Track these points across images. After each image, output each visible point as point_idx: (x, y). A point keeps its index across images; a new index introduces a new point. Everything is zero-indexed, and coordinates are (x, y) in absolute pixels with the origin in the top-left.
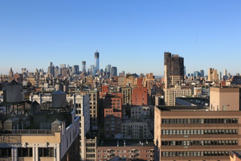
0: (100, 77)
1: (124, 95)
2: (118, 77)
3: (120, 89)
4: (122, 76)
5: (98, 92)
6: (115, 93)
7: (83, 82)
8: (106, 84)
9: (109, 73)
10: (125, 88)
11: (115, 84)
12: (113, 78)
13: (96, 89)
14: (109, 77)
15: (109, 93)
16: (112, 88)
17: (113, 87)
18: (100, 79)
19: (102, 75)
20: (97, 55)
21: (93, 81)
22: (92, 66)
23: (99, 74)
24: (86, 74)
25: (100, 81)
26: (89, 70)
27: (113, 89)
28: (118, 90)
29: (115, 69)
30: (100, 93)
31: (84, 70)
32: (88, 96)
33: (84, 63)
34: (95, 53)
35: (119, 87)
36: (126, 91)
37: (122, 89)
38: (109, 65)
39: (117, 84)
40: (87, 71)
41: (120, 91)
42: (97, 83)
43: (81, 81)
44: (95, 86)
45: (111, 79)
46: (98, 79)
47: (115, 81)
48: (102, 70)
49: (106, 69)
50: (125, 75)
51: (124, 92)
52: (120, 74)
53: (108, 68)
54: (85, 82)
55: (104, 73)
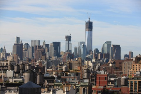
0: (94, 60)
1: (132, 90)
2: (123, 61)
3: (126, 80)
4: (128, 60)
5: (90, 86)
6: (117, 86)
7: (66, 68)
8: (102, 72)
9: (107, 55)
10: (133, 79)
11: (118, 73)
12: (114, 63)
13: (87, 81)
14: (107, 61)
15: (107, 87)
16: (112, 79)
17: (114, 77)
18: (94, 64)
19: (96, 58)
20: (90, 26)
21: (83, 68)
22: (81, 43)
23: (92, 56)
24: (71, 56)
25: (94, 67)
26: (76, 49)
27: (115, 80)
28: (122, 83)
29: (117, 48)
30: (94, 87)
31: (69, 51)
32: (75, 91)
33: (69, 38)
34: (87, 23)
35: (124, 77)
36: (136, 83)
37: (129, 81)
38: (107, 42)
39: (121, 73)
40: (72, 53)
41: (126, 84)
42: (88, 71)
43: (64, 68)
44: (86, 74)
45: (111, 65)
46: (91, 64)
47: (117, 68)
48: (97, 50)
49: (103, 50)
50: (134, 59)
51: (132, 86)
52: (126, 56)
53: (106, 46)
54: (71, 68)
55: (99, 54)
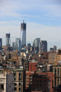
0: (27, 52)
1: (55, 75)
2: (49, 53)
3: (51, 67)
4: (53, 52)
5: (24, 71)
6: (45, 72)
7: (6, 58)
8: (33, 61)
9: (37, 48)
10: (57, 66)
11: (45, 62)
12: (42, 54)
13: (22, 67)
14: (37, 52)
15: (37, 72)
16: (41, 66)
17: (42, 65)
19: (29, 50)
20: (24, 26)
21: (19, 58)
22: (17, 39)
23: (26, 49)
24: (10, 49)
25: (27, 57)
26: (13, 44)
27: (43, 67)
28: (48, 69)
29: (45, 43)
30: (27, 72)
31: (8, 45)
32: (13, 75)
33: (8, 36)
34: (22, 24)
35: (49, 65)
36: (58, 70)
37: (54, 68)
38: (37, 39)
39: (48, 62)
40: (11, 47)
41: (51, 70)
42: (23, 60)
43: (4, 57)
44: (21, 63)
45: (40, 56)
46: (25, 55)
47: (44, 58)
48: (29, 45)
49: (34, 44)
50: (57, 51)
51: (55, 71)
52: (51, 49)
53: (36, 41)
54: (10, 58)
55: (31, 47)
